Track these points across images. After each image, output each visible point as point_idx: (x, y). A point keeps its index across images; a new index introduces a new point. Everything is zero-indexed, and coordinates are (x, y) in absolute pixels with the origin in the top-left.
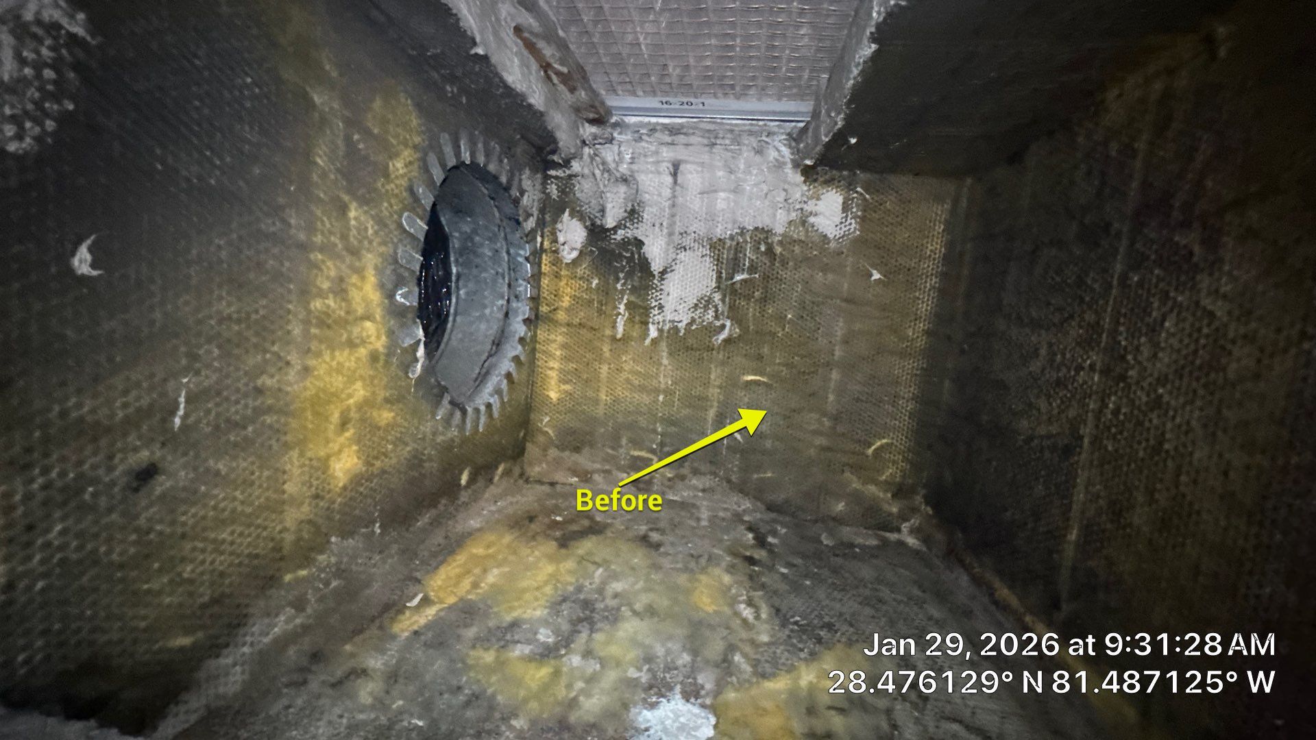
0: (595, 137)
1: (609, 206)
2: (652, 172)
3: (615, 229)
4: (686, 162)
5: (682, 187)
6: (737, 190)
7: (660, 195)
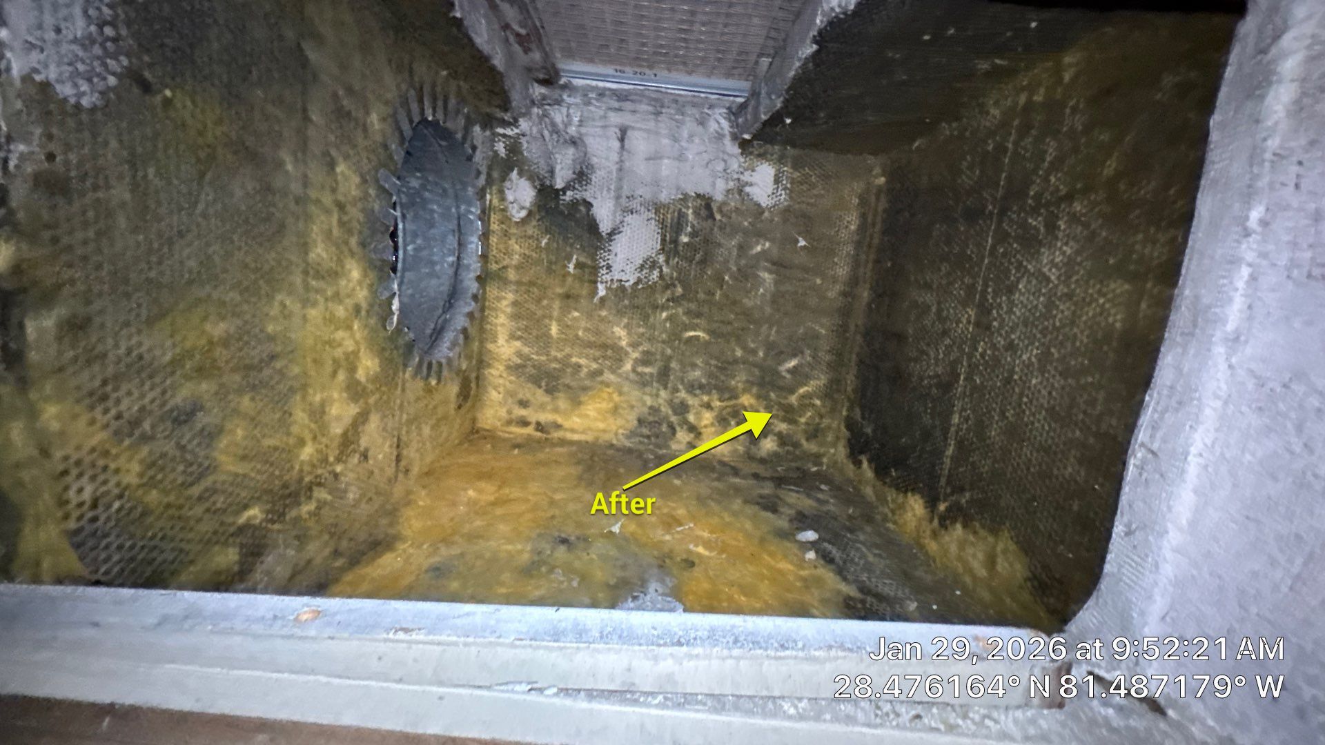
0: (544, 98)
1: (558, 167)
2: (599, 136)
3: (564, 190)
4: (633, 128)
5: (629, 152)
6: (680, 158)
7: (607, 159)
